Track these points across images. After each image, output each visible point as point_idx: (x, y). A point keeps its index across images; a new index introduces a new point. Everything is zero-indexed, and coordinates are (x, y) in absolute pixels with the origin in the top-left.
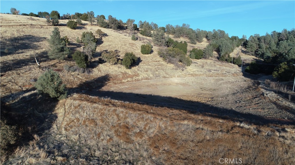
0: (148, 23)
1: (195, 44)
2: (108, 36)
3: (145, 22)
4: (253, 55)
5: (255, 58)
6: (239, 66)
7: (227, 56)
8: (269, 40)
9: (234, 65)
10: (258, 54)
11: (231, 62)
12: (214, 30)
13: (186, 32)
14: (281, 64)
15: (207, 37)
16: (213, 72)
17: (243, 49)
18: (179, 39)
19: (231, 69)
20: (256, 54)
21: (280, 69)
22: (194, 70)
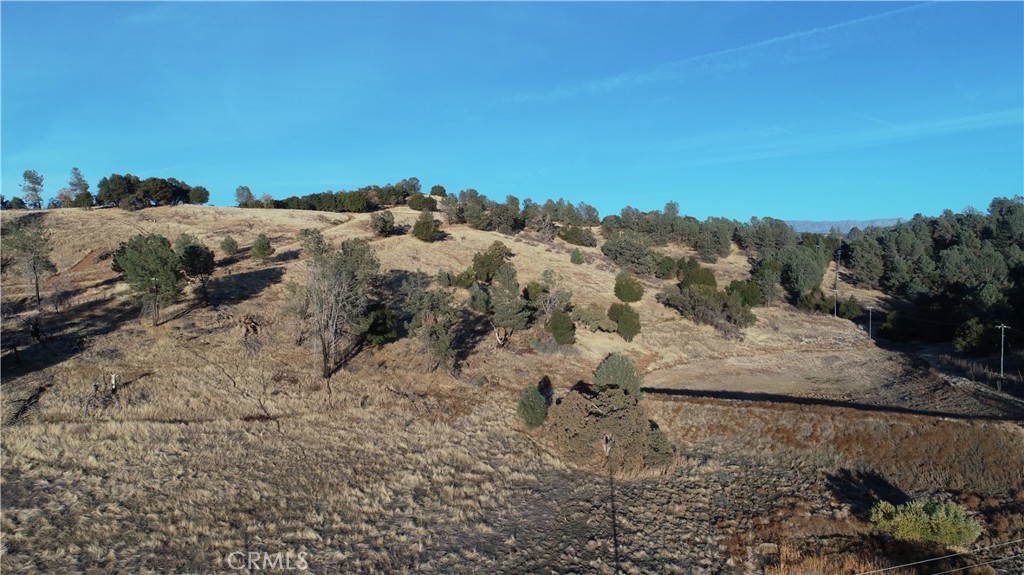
0: (570, 206)
1: (714, 261)
2: (514, 255)
3: (560, 203)
4: (875, 289)
5: (883, 296)
6: (857, 320)
7: (817, 297)
8: (910, 242)
9: (841, 320)
10: (890, 288)
11: (832, 313)
12: (754, 218)
13: (683, 229)
14: (969, 323)
15: (738, 240)
16: (807, 340)
17: (842, 270)
18: (665, 248)
19: (842, 331)
20: (883, 284)
21: (967, 331)
22: (763, 337)
